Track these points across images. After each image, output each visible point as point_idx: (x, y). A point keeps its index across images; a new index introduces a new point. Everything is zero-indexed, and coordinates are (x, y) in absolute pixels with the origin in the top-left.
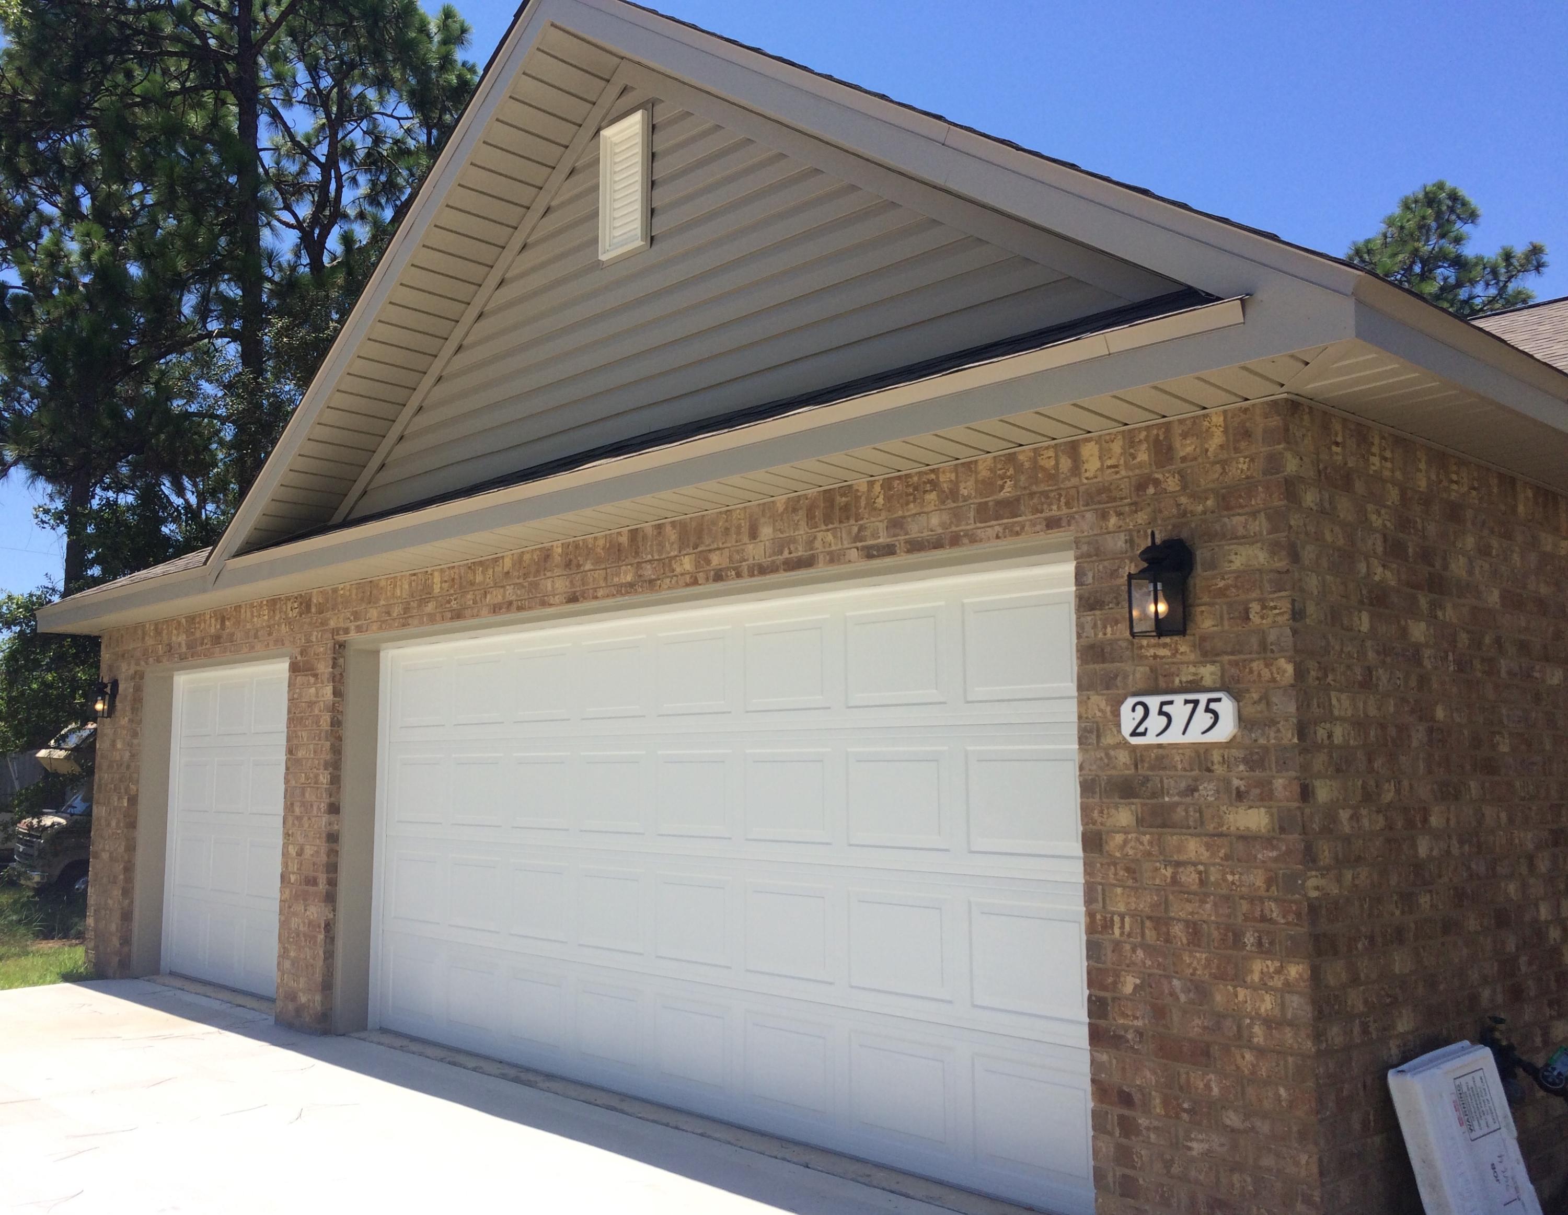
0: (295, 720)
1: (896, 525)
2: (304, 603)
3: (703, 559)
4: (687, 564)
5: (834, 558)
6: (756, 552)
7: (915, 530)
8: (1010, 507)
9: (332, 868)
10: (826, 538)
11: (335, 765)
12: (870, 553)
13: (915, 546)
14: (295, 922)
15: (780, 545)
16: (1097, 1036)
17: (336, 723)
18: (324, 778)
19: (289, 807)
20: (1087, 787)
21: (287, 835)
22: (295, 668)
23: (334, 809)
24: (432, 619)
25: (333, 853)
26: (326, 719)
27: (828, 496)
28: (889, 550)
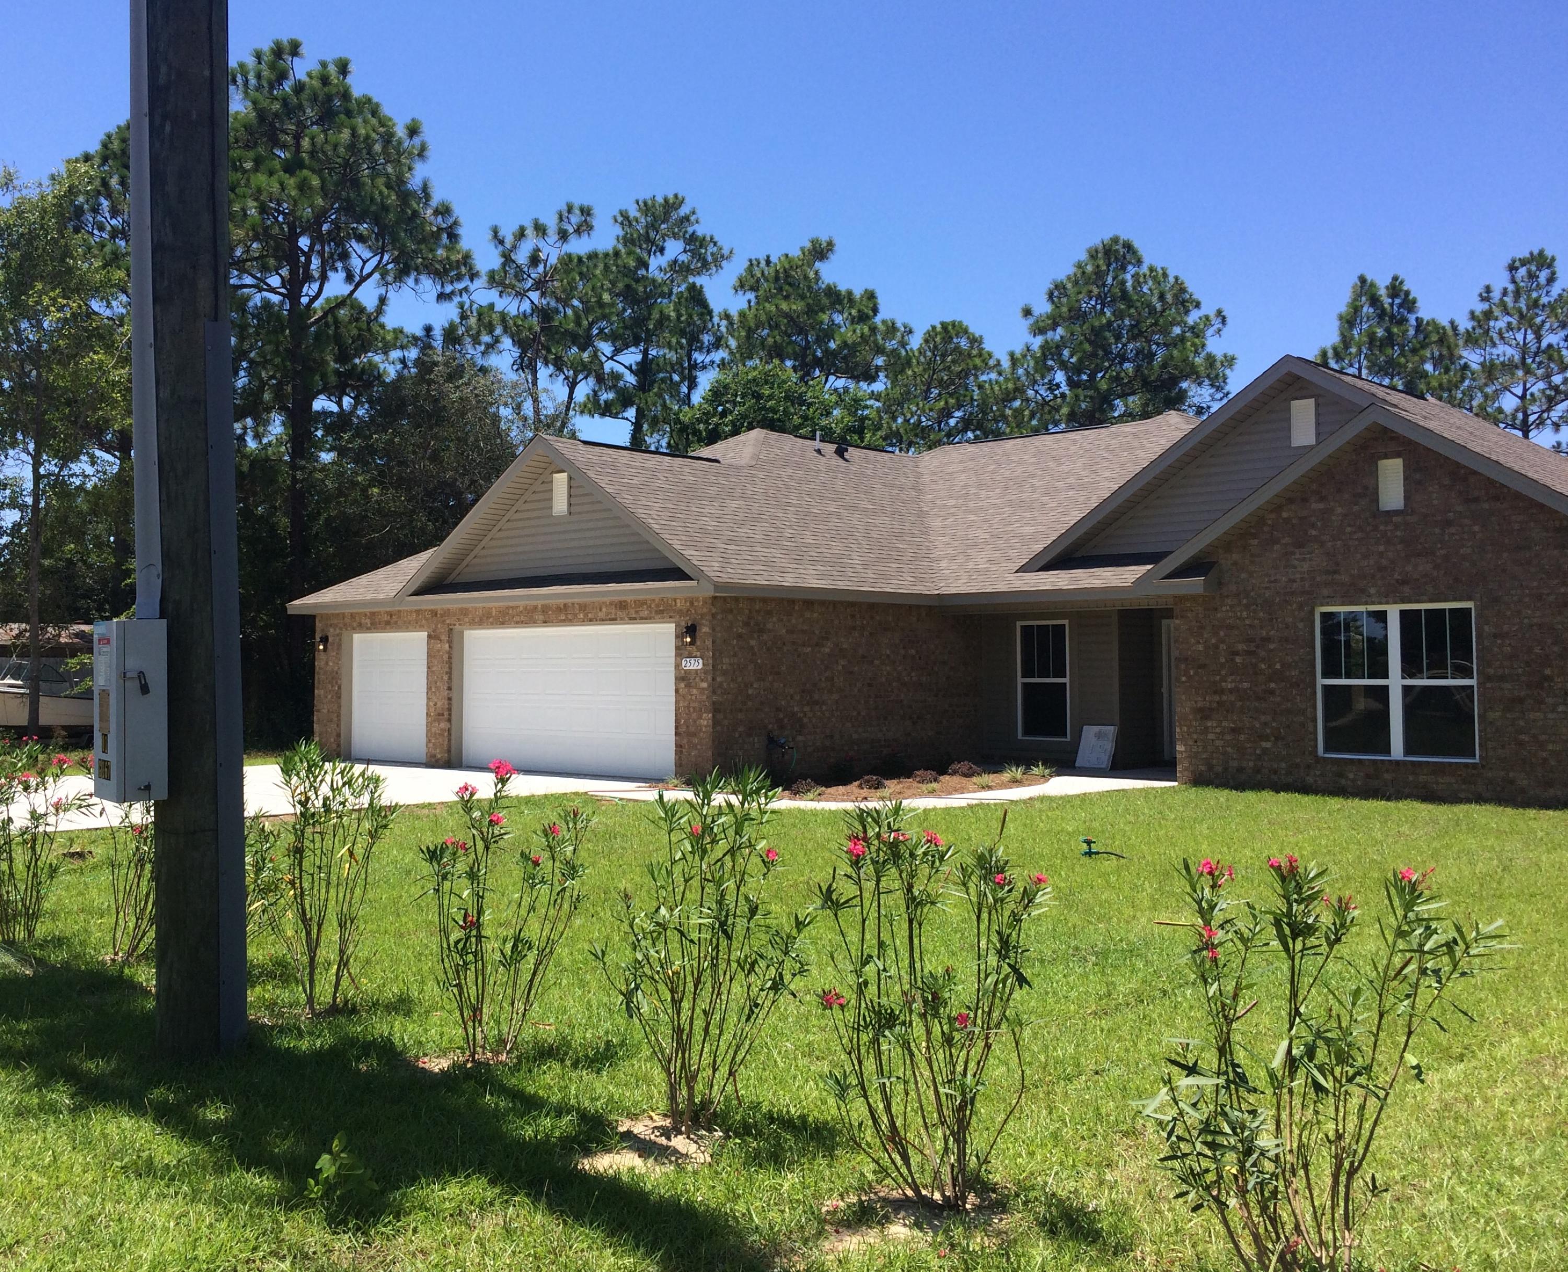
0: (430, 655)
1: (637, 612)
2: (434, 613)
3: (586, 615)
4: (582, 616)
5: (622, 619)
6: (601, 615)
7: (642, 614)
8: (662, 612)
9: (450, 710)
10: (619, 613)
11: (450, 673)
12: (631, 619)
13: (642, 618)
14: (433, 730)
15: (608, 614)
16: (676, 734)
17: (450, 658)
18: (446, 678)
19: (429, 688)
20: (676, 679)
21: (428, 699)
22: (429, 636)
23: (450, 689)
24: (492, 624)
25: (450, 704)
26: (446, 657)
27: (620, 602)
28: (635, 619)
